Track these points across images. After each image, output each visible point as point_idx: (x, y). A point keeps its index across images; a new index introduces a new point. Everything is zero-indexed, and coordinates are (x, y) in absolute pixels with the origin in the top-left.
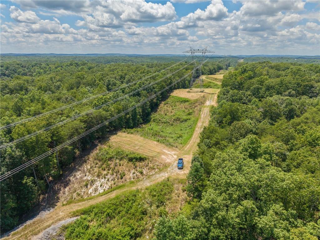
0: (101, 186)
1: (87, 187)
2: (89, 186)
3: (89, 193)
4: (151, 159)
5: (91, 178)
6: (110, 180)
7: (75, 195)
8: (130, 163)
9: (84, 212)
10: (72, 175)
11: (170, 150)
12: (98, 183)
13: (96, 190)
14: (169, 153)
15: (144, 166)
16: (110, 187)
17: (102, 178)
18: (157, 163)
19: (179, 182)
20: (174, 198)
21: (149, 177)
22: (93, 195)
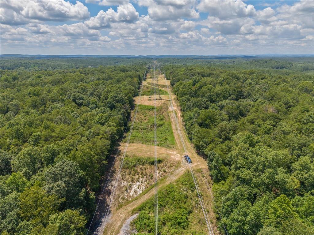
0: (138, 188)
1: (127, 191)
2: (129, 191)
3: (131, 195)
4: (166, 160)
5: (127, 184)
6: (143, 181)
7: (120, 200)
8: (153, 166)
9: (140, 209)
10: (109, 185)
11: (171, 150)
12: (135, 187)
13: (136, 192)
14: (172, 153)
15: (164, 166)
16: (146, 187)
17: (136, 182)
18: (172, 162)
19: (197, 172)
20: (200, 183)
21: (172, 173)
22: (135, 196)
